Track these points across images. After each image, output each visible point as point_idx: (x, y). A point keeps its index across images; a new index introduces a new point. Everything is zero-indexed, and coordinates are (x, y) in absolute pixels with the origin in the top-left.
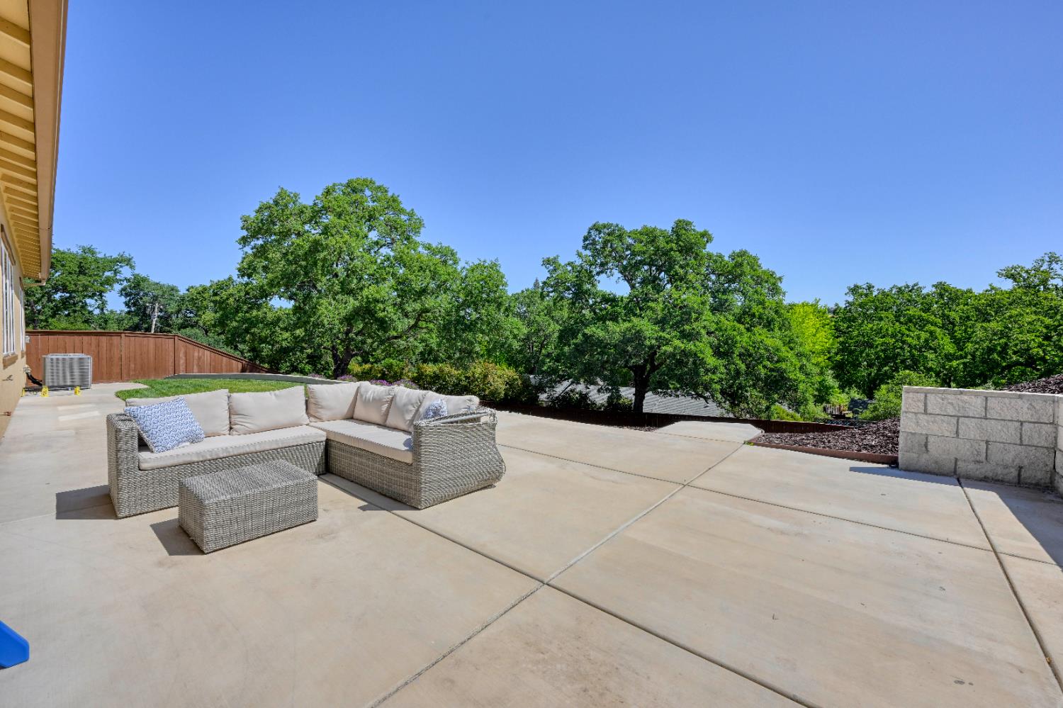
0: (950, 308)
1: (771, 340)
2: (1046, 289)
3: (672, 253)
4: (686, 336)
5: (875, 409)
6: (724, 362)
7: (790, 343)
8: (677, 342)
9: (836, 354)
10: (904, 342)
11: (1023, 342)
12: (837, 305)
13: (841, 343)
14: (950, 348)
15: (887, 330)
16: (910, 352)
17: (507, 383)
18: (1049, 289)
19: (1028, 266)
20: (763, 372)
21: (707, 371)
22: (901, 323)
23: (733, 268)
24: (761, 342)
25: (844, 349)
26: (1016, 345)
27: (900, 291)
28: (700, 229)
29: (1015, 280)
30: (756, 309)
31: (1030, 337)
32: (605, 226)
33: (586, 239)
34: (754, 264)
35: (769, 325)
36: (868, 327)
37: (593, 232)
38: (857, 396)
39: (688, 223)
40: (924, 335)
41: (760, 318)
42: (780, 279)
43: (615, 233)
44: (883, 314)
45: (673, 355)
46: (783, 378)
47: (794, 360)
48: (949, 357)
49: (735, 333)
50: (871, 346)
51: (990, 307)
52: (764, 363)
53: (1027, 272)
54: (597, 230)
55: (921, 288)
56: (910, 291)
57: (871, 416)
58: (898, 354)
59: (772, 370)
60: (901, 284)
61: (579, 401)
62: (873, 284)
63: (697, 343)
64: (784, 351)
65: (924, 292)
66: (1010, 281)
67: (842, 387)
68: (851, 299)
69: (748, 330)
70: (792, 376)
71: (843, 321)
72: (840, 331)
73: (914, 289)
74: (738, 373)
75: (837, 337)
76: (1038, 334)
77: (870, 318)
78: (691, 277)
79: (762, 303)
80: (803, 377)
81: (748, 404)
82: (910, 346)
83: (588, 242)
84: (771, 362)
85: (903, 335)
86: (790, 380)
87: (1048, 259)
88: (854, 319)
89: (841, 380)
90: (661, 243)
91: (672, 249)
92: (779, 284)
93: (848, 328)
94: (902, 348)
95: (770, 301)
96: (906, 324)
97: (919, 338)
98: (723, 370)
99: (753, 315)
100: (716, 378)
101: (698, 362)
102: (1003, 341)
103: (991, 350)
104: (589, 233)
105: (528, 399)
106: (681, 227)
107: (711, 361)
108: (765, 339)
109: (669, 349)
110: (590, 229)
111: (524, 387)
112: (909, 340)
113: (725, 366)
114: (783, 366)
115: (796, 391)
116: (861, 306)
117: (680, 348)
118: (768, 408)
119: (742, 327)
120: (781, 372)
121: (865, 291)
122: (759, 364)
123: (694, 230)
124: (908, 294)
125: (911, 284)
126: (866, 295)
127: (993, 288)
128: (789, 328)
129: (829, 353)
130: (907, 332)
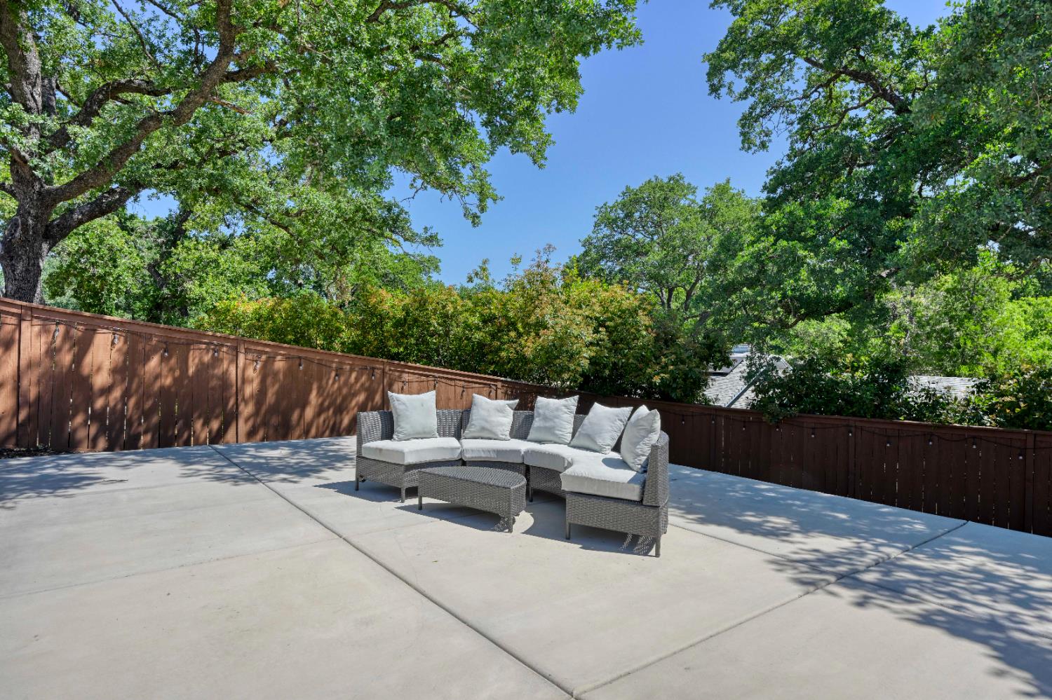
17: (602, 324)
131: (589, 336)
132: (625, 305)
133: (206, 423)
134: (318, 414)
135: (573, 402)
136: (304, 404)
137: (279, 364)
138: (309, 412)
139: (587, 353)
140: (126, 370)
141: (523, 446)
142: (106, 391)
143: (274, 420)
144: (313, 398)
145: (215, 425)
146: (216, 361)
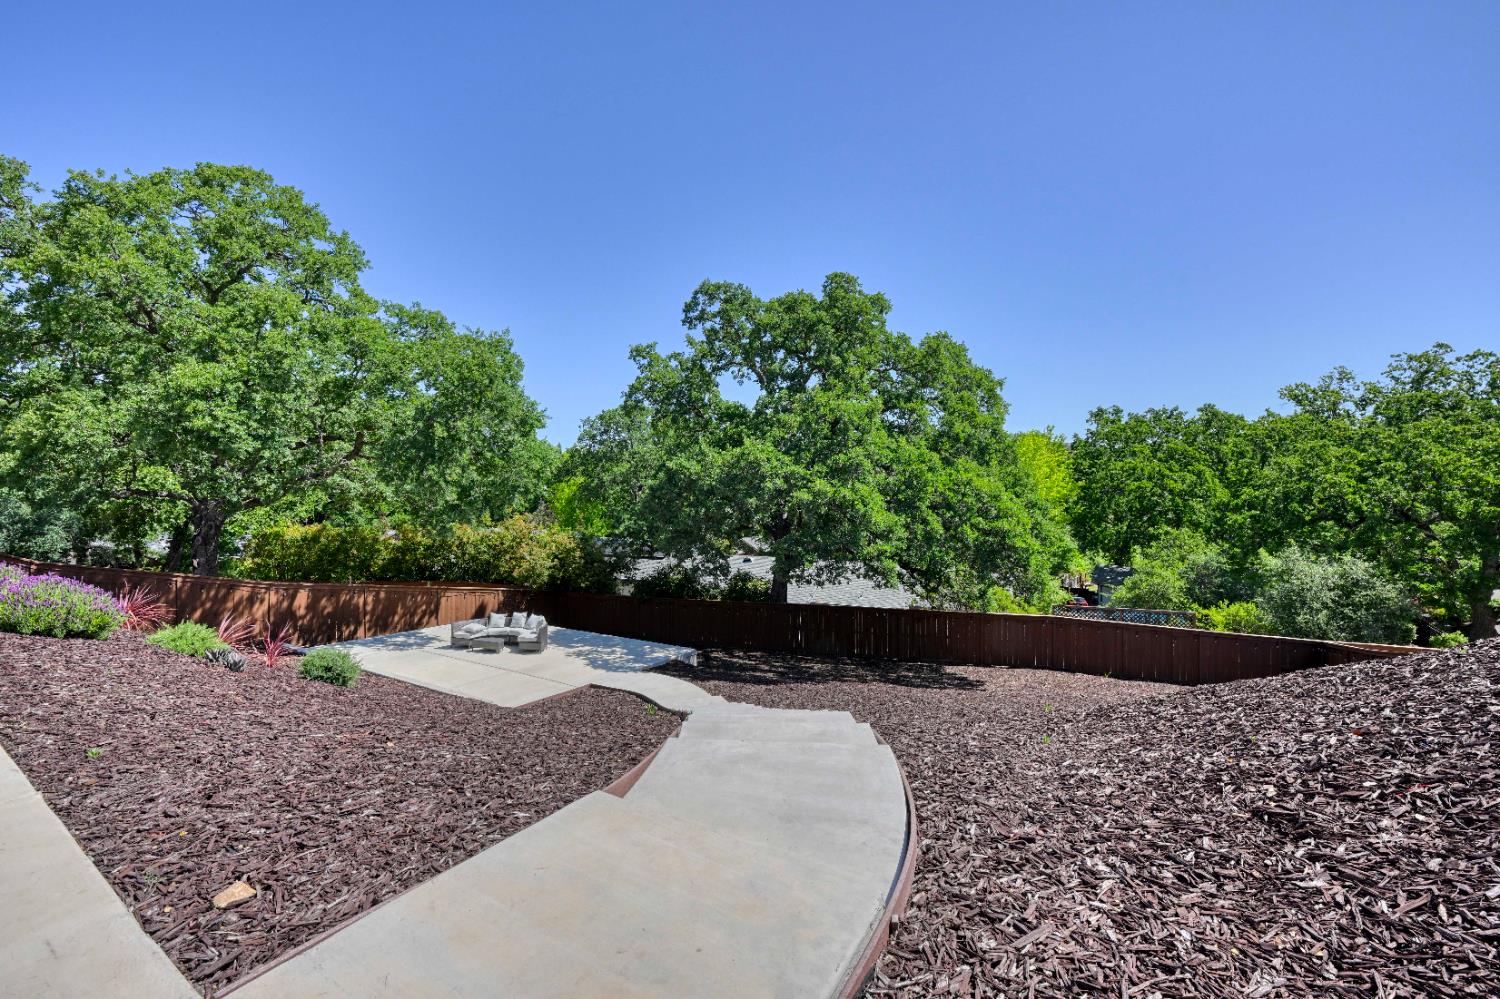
0: (1220, 440)
1: (986, 481)
2: (1336, 415)
3: (821, 327)
4: (839, 473)
5: (1135, 586)
6: (903, 519)
7: (1015, 484)
8: (820, 484)
9: (1076, 503)
10: (1164, 488)
11: (1333, 485)
12: (1075, 436)
13: (1083, 488)
14: (1222, 494)
15: (1142, 470)
16: (1173, 500)
17: (556, 557)
18: (1340, 415)
19: (1314, 385)
20: (971, 536)
21: (876, 536)
22: (1160, 460)
23: (924, 357)
24: (968, 483)
25: (1086, 496)
26: (1324, 489)
27: (1157, 417)
28: (870, 290)
29: (1299, 402)
30: (961, 428)
31: (1341, 478)
32: (718, 287)
33: (688, 308)
34: (958, 354)
35: (982, 455)
36: (1116, 466)
37: (701, 298)
38: (1102, 562)
39: (850, 281)
40: (1190, 478)
41: (966, 443)
42: (1000, 384)
43: (735, 300)
44: (1137, 447)
45: (811, 508)
46: (1003, 546)
47: (1024, 516)
48: (1223, 507)
49: (924, 467)
50: (1122, 492)
51: (1269, 441)
52: (973, 521)
53: (1314, 392)
54: (706, 293)
55: (1181, 413)
56: (1169, 418)
57: (1129, 595)
58: (1158, 504)
59: (986, 533)
60: (1158, 407)
61: (681, 585)
62: (1121, 408)
63: (858, 485)
64: (1007, 500)
65: (1186, 418)
66: (1292, 403)
67: (1082, 550)
68: (1093, 428)
69: (947, 462)
70: (1019, 543)
71: (1085, 458)
72: (1081, 472)
73: (1174, 415)
74: (929, 538)
75: (1077, 480)
76: (1350, 474)
77: (1120, 455)
78: (854, 371)
79: (970, 418)
80: (1036, 545)
81: (952, 587)
82: (1171, 492)
83: (692, 315)
84: (985, 518)
85: (1163, 476)
86: (1013, 549)
87: (1337, 376)
88: (1100, 455)
89: (1080, 539)
90: (806, 311)
91: (820, 321)
92: (998, 391)
93: (1090, 467)
94: (1160, 496)
95: (983, 415)
96: (1167, 461)
97: (1183, 481)
98: (902, 533)
99: (957, 439)
100: (888, 548)
101: (860, 522)
102: (1303, 484)
103: (1287, 497)
104: (695, 298)
105: (592, 583)
106: (839, 285)
107: (881, 518)
108: (975, 479)
109: (804, 496)
110: (696, 293)
111: (586, 563)
112: (1171, 483)
113: (907, 527)
114: (1004, 525)
115: (1026, 568)
116: (1107, 437)
117: (825, 493)
118: (983, 594)
119: (935, 457)
120: (1002, 535)
121: (1112, 418)
122: (965, 522)
123: (860, 292)
124: (1166, 420)
125: (1170, 408)
126: (1113, 422)
127: (1270, 414)
128: (1015, 461)
129: (1067, 502)
130: (1167, 472)
131: (549, 563)
132: (569, 546)
133: (348, 627)
134: (401, 618)
135: (525, 614)
136: (394, 613)
137: (382, 595)
138: (396, 618)
139: (547, 573)
140: (312, 607)
141: (508, 629)
142: (303, 617)
143: (381, 623)
144: (400, 610)
145: (352, 628)
146: (352, 598)
